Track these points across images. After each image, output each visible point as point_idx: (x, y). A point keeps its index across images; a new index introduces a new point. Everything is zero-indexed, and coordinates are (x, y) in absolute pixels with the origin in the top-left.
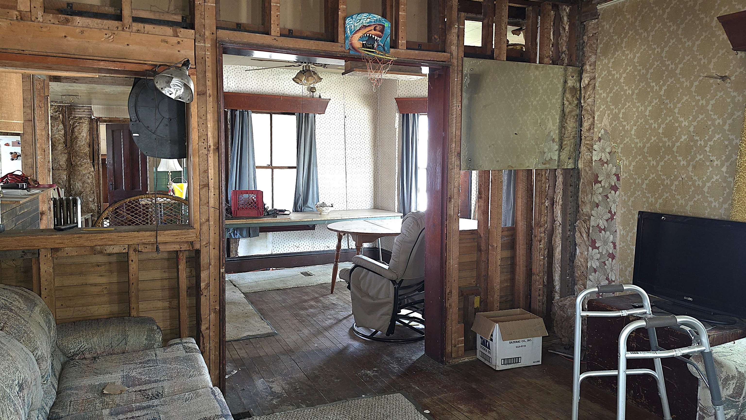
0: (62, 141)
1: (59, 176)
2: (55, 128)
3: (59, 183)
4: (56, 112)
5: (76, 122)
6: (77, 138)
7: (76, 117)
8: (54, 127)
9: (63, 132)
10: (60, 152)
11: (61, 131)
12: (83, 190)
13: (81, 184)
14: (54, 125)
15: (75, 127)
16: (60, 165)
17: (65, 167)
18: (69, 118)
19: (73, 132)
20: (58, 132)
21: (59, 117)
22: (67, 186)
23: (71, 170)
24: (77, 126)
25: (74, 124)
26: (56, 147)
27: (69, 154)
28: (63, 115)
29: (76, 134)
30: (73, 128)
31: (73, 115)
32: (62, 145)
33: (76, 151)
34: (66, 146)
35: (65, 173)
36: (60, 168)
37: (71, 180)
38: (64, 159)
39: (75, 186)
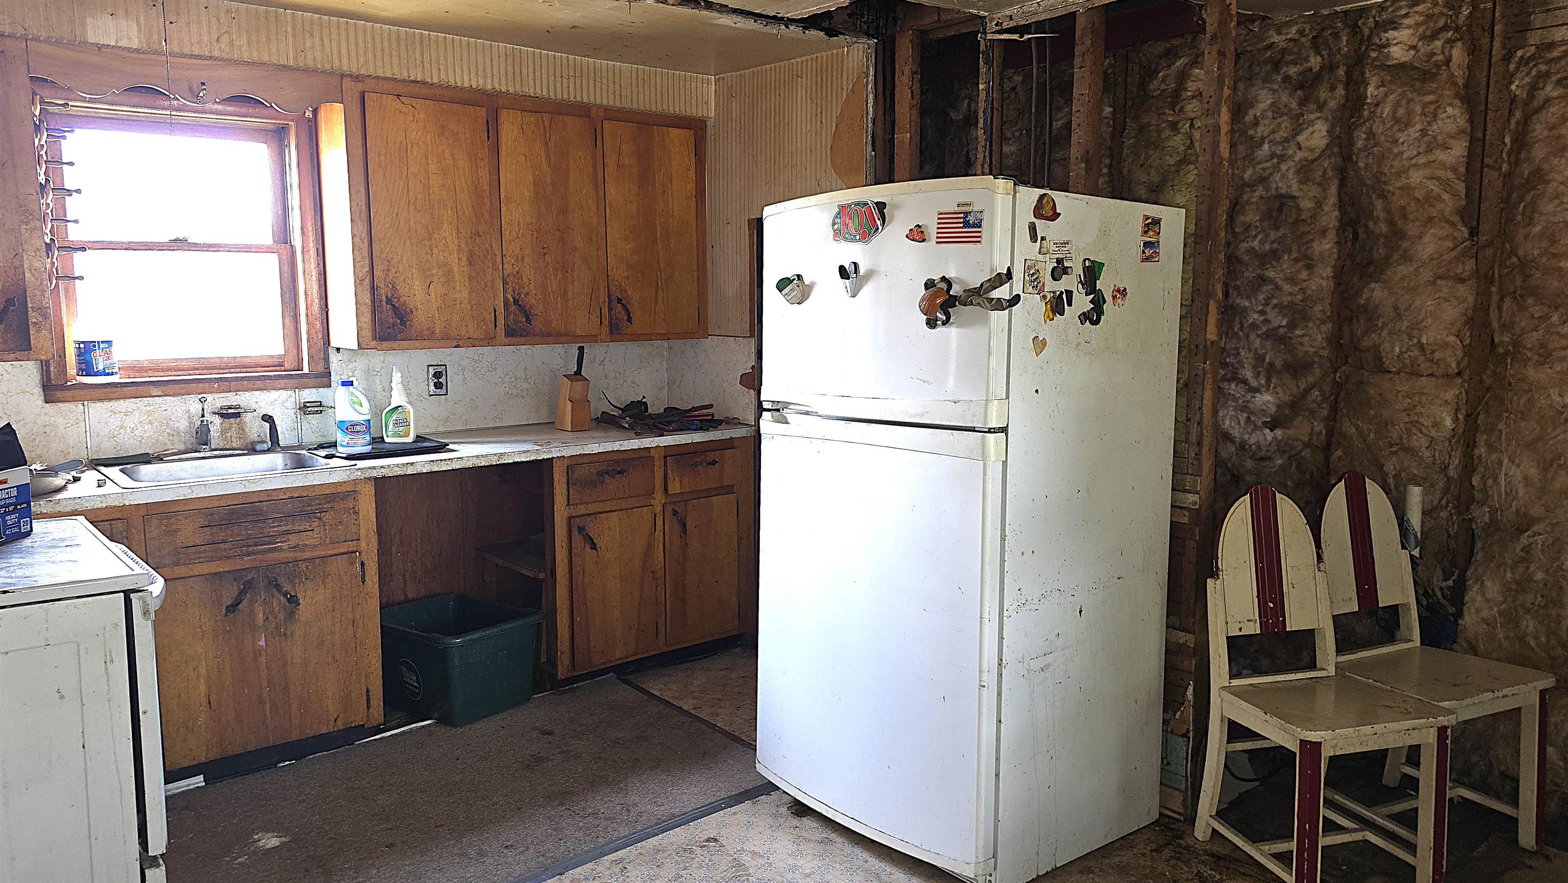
0: (1448, 204)
1: (1408, 411)
2: (1413, 132)
3: (1407, 450)
4: (1433, 37)
5: (1547, 74)
6: (1539, 176)
7: (1552, 45)
8: (1408, 125)
9: (1459, 150)
10: (1426, 275)
11: (1446, 147)
12: (1537, 510)
13: (1533, 472)
14: (1409, 113)
15: (1538, 110)
16: (1422, 348)
17: (1452, 359)
18: (1507, 58)
19: (1521, 141)
20: (1429, 150)
21: (1448, 62)
22: (1452, 472)
23: (1488, 381)
24: (1547, 100)
25: (1533, 89)
26: (1406, 244)
27: (1484, 279)
28: (1473, 51)
29: (1539, 152)
30: (1526, 120)
31: (1534, 38)
32: (1447, 230)
33: (1525, 266)
34: (1474, 232)
35: (1450, 395)
36: (1425, 367)
37: (1482, 438)
38: (1452, 312)
39: (1495, 479)
